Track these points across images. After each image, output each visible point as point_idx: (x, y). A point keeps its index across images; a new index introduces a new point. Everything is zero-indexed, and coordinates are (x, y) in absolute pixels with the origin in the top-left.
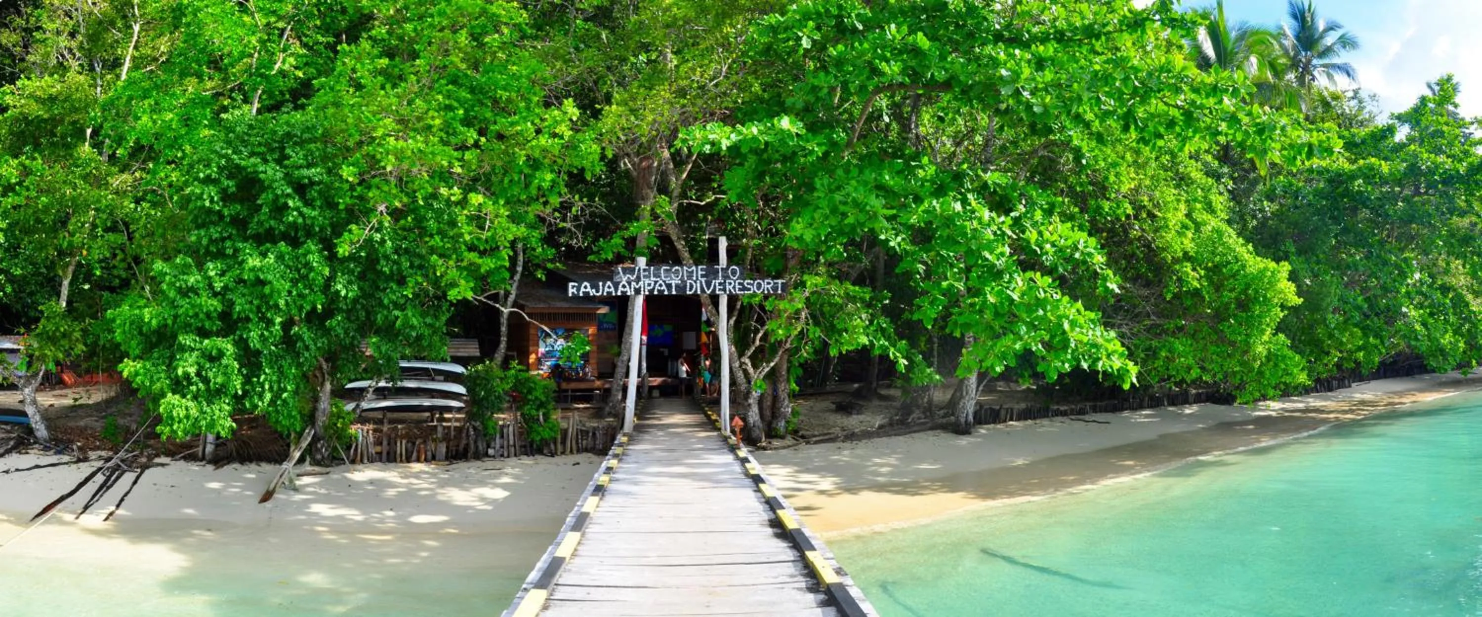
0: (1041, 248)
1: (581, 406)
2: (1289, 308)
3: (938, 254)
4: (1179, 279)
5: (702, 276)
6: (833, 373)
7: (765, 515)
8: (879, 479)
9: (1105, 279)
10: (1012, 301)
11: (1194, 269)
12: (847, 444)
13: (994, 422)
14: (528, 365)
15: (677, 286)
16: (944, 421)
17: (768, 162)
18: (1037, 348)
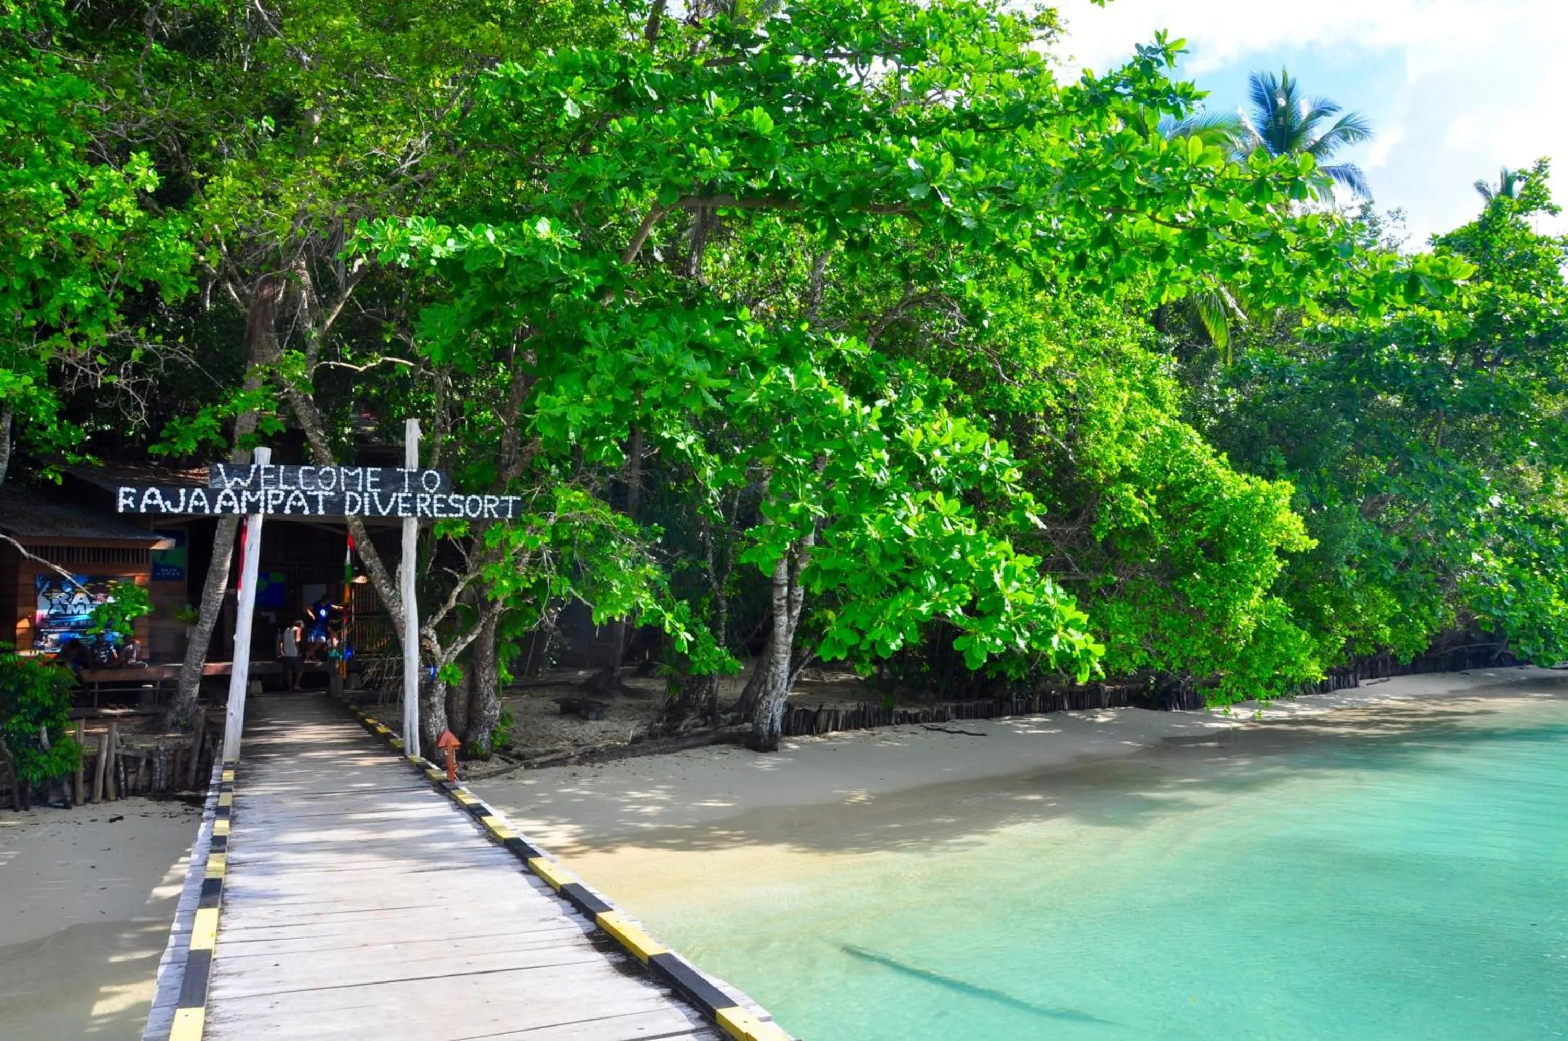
0: (928, 457)
1: (119, 711)
2: (1292, 556)
3: (780, 460)
4: (1116, 510)
5: (374, 485)
6: (549, 654)
7: (576, 927)
8: (646, 825)
9: (1022, 507)
10: (904, 537)
11: (1139, 494)
12: (586, 768)
13: (810, 733)
14: (14, 639)
15: (327, 500)
16: (734, 729)
17: (502, 297)
18: (954, 612)
